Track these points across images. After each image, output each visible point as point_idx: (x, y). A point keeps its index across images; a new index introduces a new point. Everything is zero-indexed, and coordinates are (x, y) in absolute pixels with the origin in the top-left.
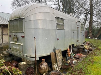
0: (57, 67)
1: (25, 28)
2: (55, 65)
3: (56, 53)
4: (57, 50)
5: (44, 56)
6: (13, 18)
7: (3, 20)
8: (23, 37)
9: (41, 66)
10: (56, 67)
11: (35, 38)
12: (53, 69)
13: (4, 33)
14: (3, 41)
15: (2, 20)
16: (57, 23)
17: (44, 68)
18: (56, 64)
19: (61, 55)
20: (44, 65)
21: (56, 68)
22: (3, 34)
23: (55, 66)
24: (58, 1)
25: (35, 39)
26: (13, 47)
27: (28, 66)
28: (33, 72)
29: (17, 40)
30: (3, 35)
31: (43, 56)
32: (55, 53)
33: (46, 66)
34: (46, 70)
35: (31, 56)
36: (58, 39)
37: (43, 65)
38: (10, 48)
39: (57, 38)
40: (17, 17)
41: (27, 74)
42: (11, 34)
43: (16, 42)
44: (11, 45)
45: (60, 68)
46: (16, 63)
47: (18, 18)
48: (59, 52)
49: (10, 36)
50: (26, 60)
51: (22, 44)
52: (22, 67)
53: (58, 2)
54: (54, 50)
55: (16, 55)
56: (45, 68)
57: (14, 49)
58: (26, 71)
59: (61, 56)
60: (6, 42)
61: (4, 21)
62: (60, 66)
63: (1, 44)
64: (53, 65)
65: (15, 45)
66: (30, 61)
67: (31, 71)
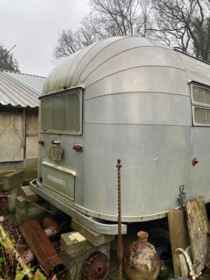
0: (190, 264)
1: (87, 120)
2: (181, 256)
3: (189, 212)
4: (191, 201)
5: (144, 220)
6: (51, 88)
7: (28, 96)
8: (79, 149)
9: (133, 257)
10: (187, 264)
11: (119, 161)
12: (176, 270)
13: (28, 132)
14: (27, 154)
15: (26, 95)
16: (194, 102)
17: (146, 266)
18: (186, 253)
19: (205, 217)
20: (145, 257)
21: (184, 268)
22: (26, 135)
23: (183, 259)
24: (182, 38)
25: (119, 167)
26: (50, 177)
27: (90, 250)
28: (104, 273)
29: (61, 158)
30: (27, 138)
31: (140, 220)
32: (182, 212)
33: (152, 260)
34: (153, 273)
35: (101, 218)
36: (195, 162)
37: (140, 256)
38: (41, 180)
39: (192, 158)
40: (63, 85)
41: (86, 278)
42: (46, 136)
43: (57, 163)
44: (44, 170)
45: (201, 267)
46: (57, 229)
47: (65, 88)
48: (197, 207)
49: (42, 143)
50: (85, 229)
51: (74, 173)
52: (73, 251)
53: (180, 40)
54: (180, 201)
55: (57, 206)
56: (149, 266)
57: (51, 183)
58: (84, 266)
59: (205, 222)
60: (34, 157)
61: (32, 99)
62: (200, 260)
63: (22, 161)
64: (174, 256)
65: (53, 172)
66: (96, 235)
67: (100, 269)
